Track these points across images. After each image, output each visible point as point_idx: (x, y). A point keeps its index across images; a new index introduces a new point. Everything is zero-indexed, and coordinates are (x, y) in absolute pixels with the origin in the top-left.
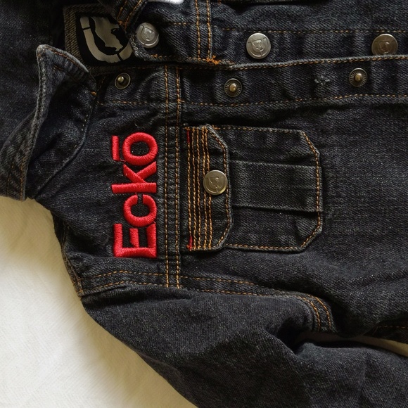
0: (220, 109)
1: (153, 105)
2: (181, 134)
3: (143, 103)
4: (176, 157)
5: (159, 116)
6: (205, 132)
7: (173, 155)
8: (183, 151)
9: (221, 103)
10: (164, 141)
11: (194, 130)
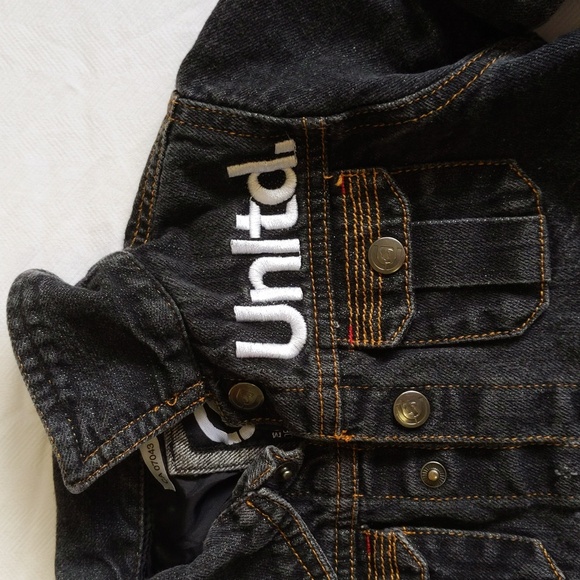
0: (415, 503)
1: (318, 499)
2: (357, 540)
3: (304, 494)
4: (350, 574)
5: (327, 516)
6: (392, 541)
7: (346, 571)
8: (360, 564)
9: (416, 496)
10: (333, 550)
11: (376, 536)
